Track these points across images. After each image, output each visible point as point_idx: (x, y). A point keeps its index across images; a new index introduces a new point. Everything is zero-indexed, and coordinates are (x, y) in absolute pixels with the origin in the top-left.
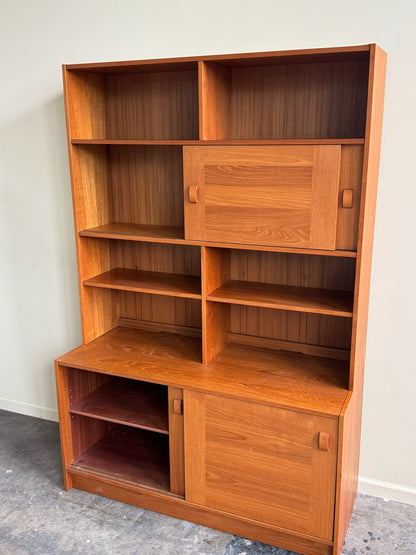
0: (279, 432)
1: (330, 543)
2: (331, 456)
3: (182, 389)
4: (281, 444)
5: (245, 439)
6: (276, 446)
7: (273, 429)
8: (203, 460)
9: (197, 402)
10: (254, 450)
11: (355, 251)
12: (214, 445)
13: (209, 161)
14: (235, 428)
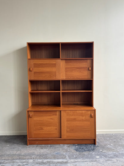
0: (83, 116)
1: (94, 139)
2: (94, 118)
3: (61, 111)
4: (83, 118)
5: (75, 119)
6: (82, 119)
7: (81, 115)
8: (66, 127)
9: (64, 113)
10: (78, 121)
11: (92, 78)
12: (68, 122)
13: (35, 63)
14: (73, 117)
